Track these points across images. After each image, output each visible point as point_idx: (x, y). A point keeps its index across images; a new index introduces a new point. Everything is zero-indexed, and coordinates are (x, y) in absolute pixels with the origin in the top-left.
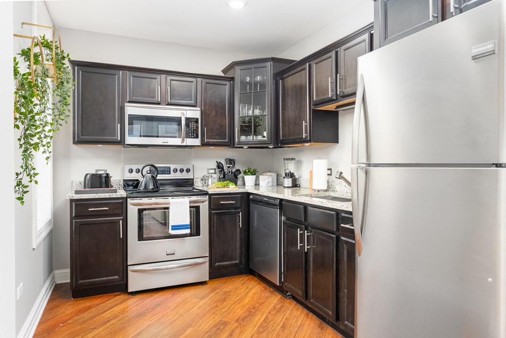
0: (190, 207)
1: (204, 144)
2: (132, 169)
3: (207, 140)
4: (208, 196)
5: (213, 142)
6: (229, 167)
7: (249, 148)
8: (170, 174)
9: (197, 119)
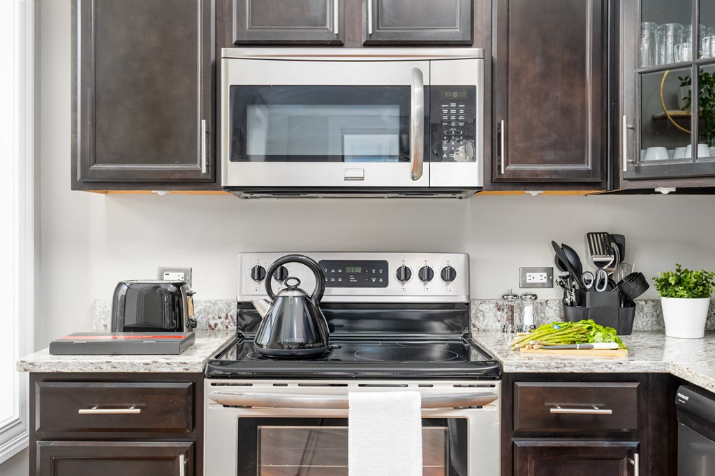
0: (427, 422)
1: (497, 181)
2: (260, 268)
3: (511, 167)
4: (498, 383)
5: (534, 173)
6: (600, 264)
7: (680, 191)
8: (385, 284)
9: (471, 90)
